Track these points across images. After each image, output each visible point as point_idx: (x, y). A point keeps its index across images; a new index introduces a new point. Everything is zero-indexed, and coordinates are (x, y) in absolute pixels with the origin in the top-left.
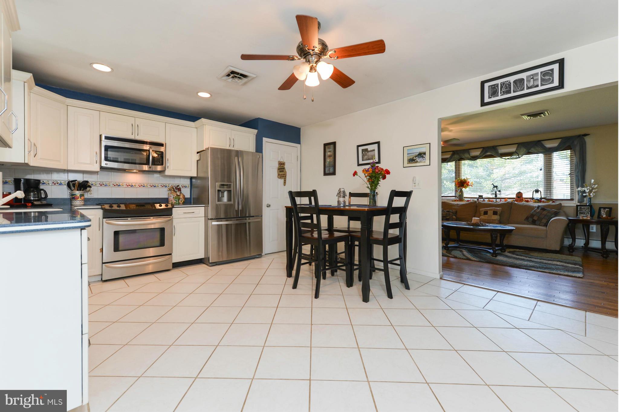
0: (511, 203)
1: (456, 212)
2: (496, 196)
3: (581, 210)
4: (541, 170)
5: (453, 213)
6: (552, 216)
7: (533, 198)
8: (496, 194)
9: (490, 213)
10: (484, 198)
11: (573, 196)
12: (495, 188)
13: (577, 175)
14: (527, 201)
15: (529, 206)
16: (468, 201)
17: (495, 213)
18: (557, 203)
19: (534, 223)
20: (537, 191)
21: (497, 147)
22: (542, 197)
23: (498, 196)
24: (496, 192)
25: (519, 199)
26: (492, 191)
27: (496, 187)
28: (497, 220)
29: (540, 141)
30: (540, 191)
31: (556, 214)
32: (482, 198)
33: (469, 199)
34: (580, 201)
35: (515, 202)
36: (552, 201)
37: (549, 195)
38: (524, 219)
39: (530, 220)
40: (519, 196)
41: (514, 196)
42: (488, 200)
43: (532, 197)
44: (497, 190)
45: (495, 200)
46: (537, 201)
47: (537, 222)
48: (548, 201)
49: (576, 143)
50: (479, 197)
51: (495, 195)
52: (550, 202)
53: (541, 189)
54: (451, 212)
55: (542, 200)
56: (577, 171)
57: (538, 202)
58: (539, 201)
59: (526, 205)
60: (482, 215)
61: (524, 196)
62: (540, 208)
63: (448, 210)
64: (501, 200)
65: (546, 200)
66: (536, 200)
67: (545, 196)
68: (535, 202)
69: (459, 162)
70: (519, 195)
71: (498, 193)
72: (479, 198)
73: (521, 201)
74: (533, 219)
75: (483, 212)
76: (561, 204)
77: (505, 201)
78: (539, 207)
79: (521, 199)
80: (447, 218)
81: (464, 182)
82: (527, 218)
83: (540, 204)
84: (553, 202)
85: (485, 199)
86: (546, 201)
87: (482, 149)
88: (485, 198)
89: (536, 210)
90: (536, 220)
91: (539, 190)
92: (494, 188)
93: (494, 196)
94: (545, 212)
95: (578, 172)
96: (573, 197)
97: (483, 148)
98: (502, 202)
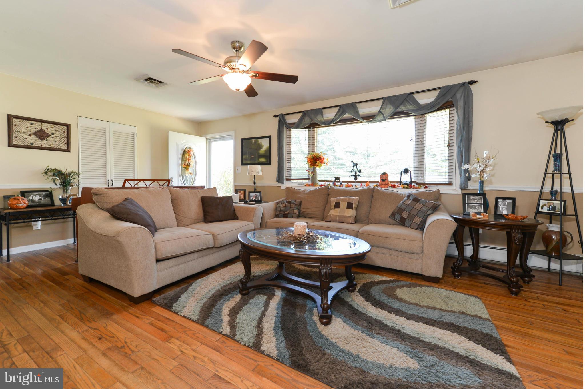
0: (373, 190)
1: (301, 203)
2: (356, 179)
3: (469, 202)
4: (411, 140)
5: (295, 205)
6: (429, 212)
7: (401, 182)
8: (356, 176)
9: (343, 205)
10: (341, 182)
11: (452, 178)
12: (355, 167)
13: (460, 145)
14: (394, 186)
15: (396, 193)
16: (322, 185)
17: (350, 206)
18: (433, 189)
19: (402, 223)
20: (406, 171)
21: (358, 105)
22: (412, 180)
23: (359, 179)
24: (356, 173)
25: (384, 183)
26: (352, 172)
27: (357, 165)
28: (352, 217)
29: (411, 94)
30: (409, 172)
31: (435, 209)
32: (339, 181)
33: (323, 183)
34: (463, 186)
35: (379, 188)
36: (424, 186)
37: (420, 178)
38: (389, 216)
39: (398, 217)
40: (384, 178)
41: (378, 179)
42: (346, 184)
43: (400, 180)
44: (357, 170)
45: (355, 184)
46: (406, 186)
47: (407, 223)
48: (419, 186)
49: (458, 95)
50: (335, 179)
51: (354, 177)
52: (422, 188)
53: (412, 168)
54: (293, 203)
55: (413, 184)
56: (460, 138)
57: (407, 188)
58: (409, 185)
59: (393, 192)
60: (333, 209)
61: (390, 179)
62: (411, 198)
63: (290, 200)
64: (361, 185)
65: (417, 184)
66: (405, 184)
67: (416, 178)
68: (404, 188)
69: (314, 129)
70: (384, 176)
71: (358, 173)
72: (335, 181)
73: (386, 186)
74: (401, 216)
75: (334, 204)
76: (438, 191)
77: (367, 185)
78: (409, 196)
79: (387, 183)
80: (286, 213)
81: (317, 158)
82: (393, 215)
83: (411, 191)
84: (426, 187)
85: (342, 184)
86: (417, 186)
87: (337, 108)
88: (343, 182)
89: (406, 201)
90: (406, 219)
91: (409, 169)
92: (353, 166)
93: (353, 179)
94: (418, 206)
95: (461, 141)
96: (451, 180)
97: (340, 106)
98: (362, 188)
